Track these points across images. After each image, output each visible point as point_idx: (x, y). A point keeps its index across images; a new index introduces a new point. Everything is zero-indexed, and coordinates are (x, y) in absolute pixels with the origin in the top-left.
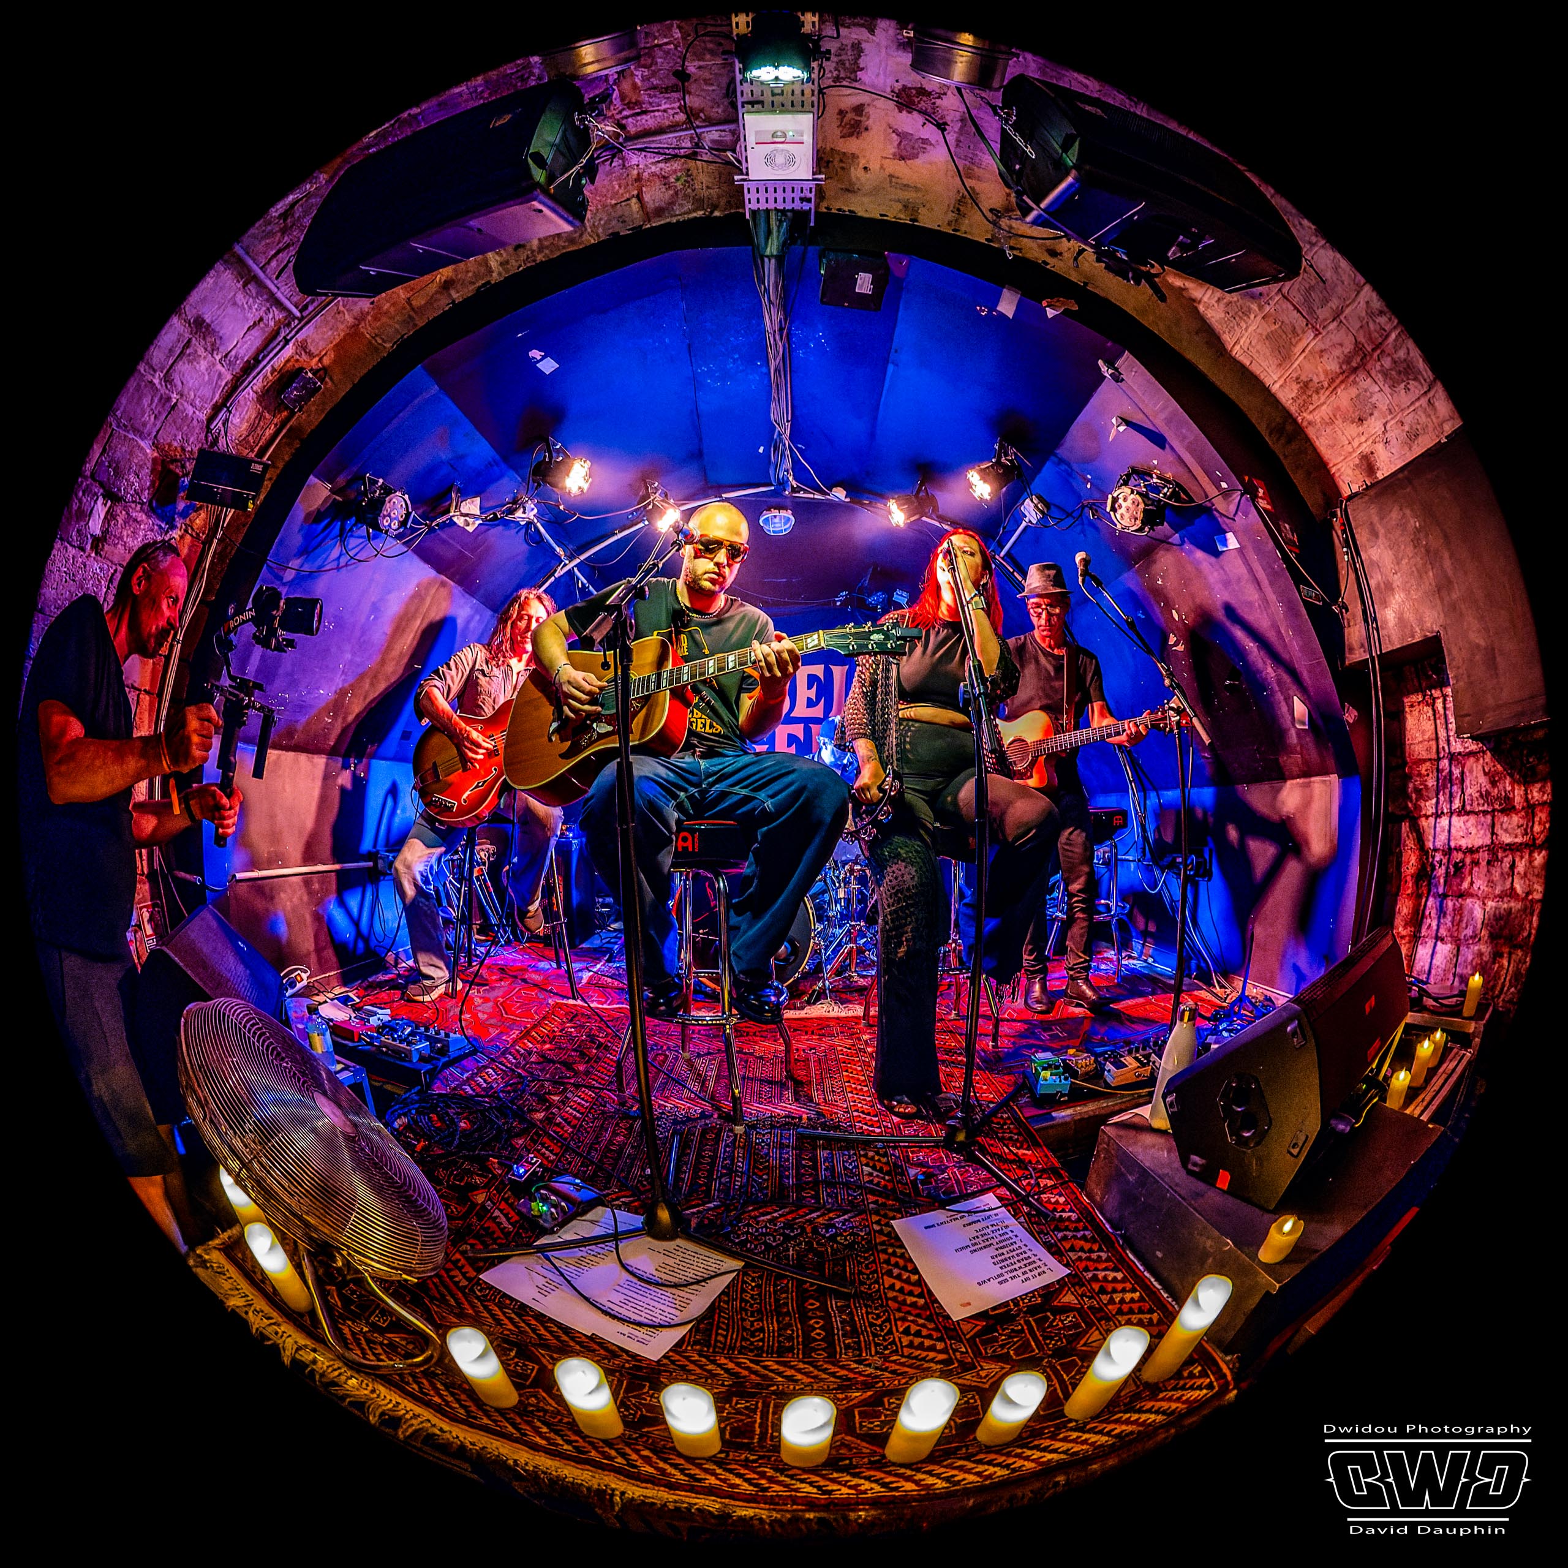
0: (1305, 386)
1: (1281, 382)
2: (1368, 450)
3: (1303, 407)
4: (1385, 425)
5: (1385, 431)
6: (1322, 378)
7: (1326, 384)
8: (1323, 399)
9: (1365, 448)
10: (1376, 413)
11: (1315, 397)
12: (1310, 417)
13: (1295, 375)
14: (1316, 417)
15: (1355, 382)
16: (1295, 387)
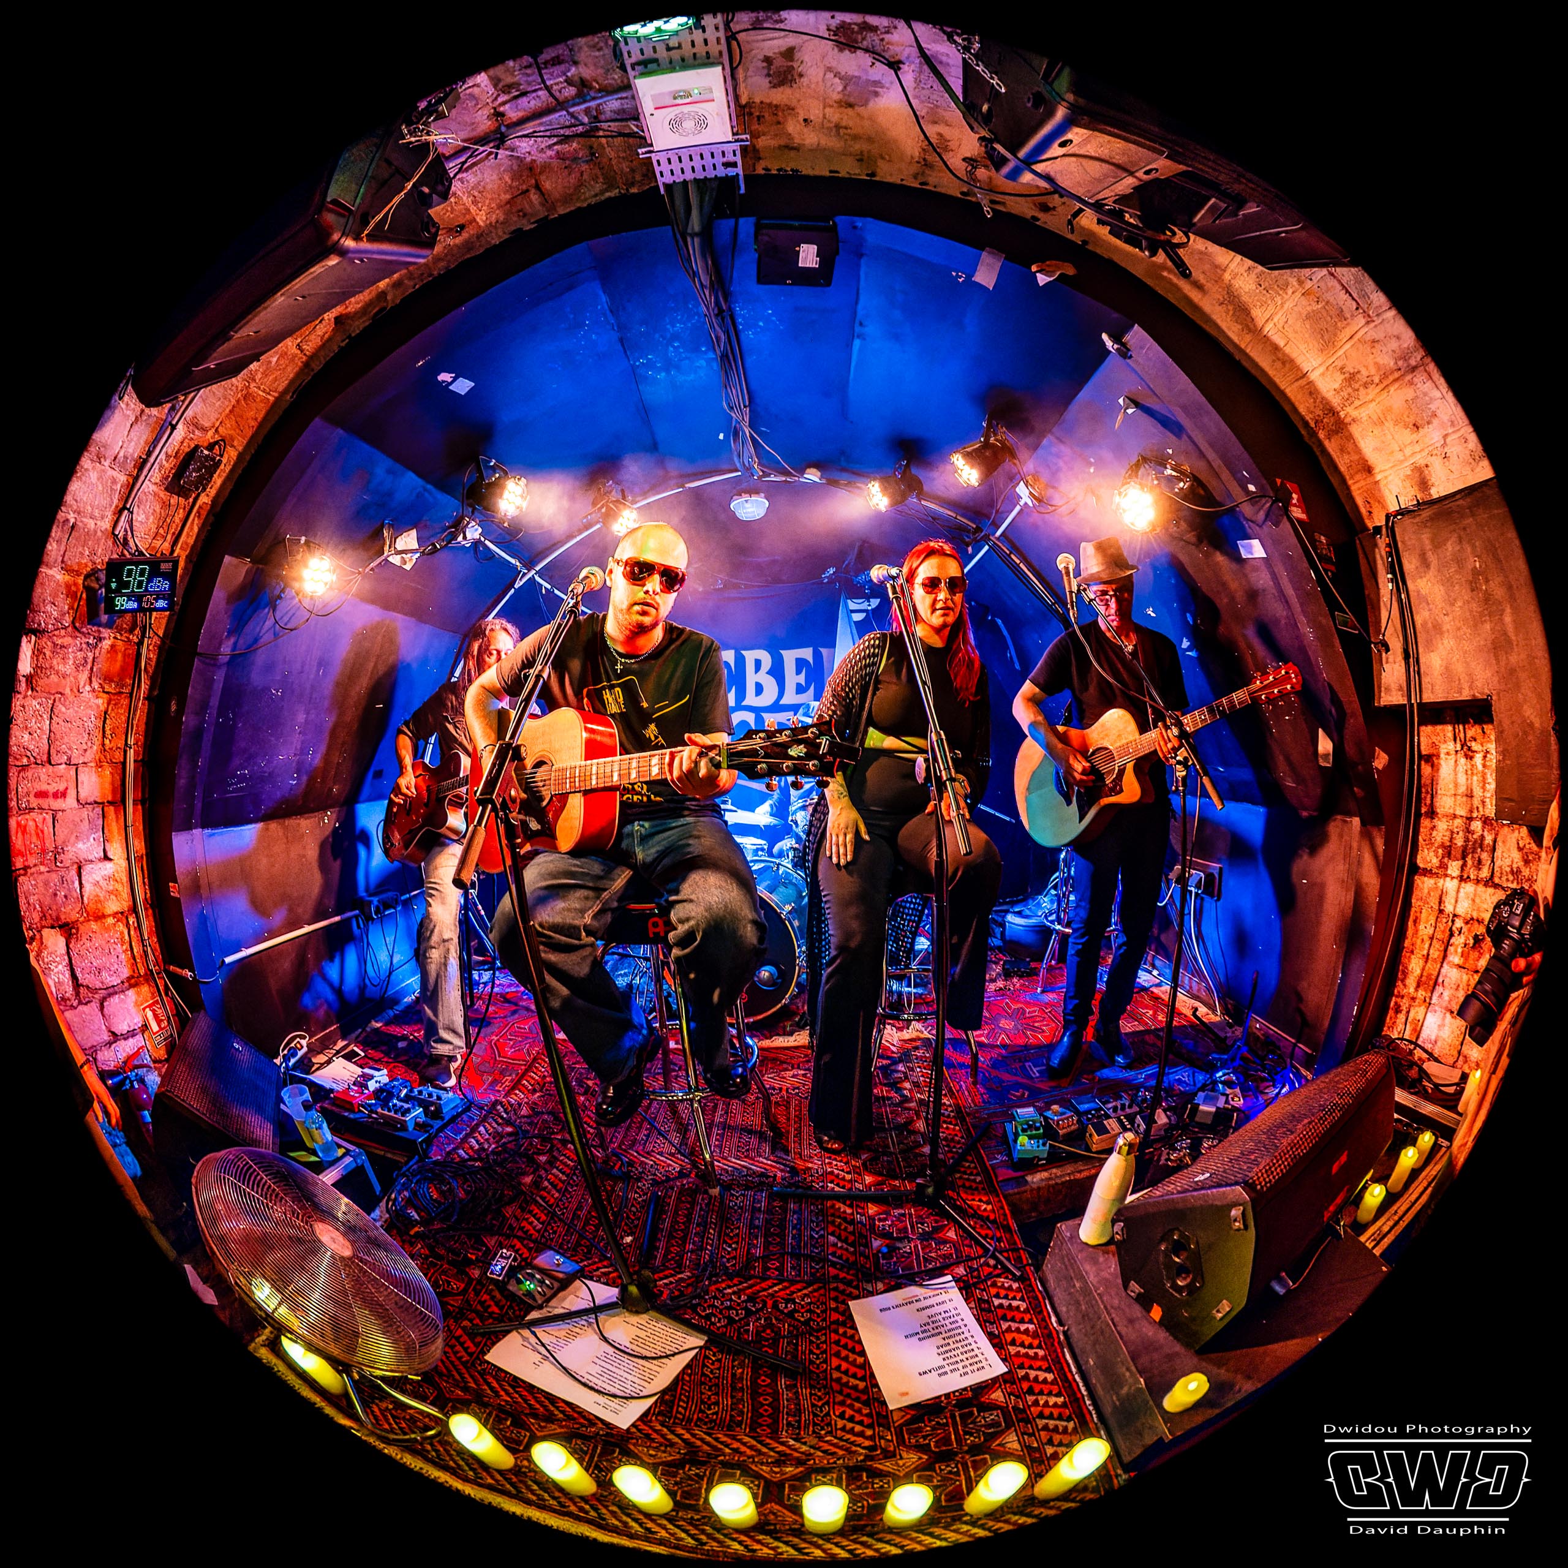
0: (1351, 378)
1: (1321, 370)
2: (1422, 462)
3: (1348, 400)
4: (1445, 436)
5: (1444, 445)
6: (1373, 371)
7: (1376, 380)
8: (1370, 397)
9: (1420, 459)
10: (1435, 422)
11: (1362, 391)
12: (1355, 414)
13: (1339, 364)
14: (1363, 414)
15: (1411, 383)
16: (1339, 378)
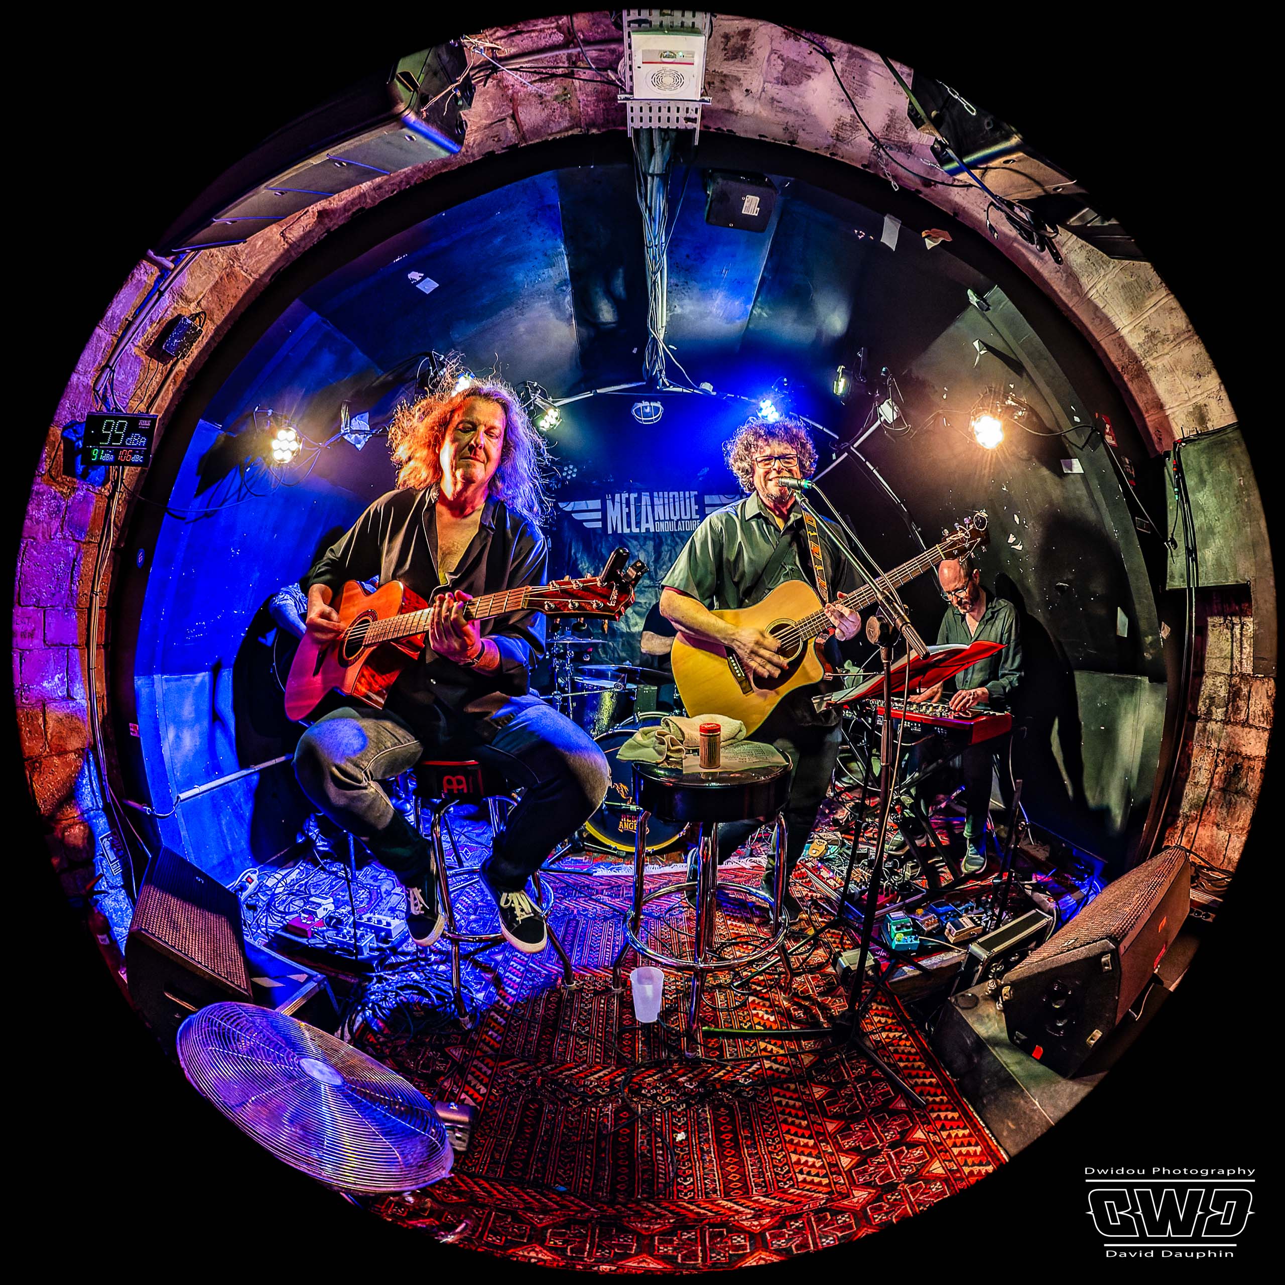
0: (1152, 336)
1: (1131, 327)
2: (1202, 403)
3: (1148, 352)
6: (1169, 331)
7: (1171, 337)
8: (1165, 351)
9: (1200, 400)
11: (1160, 346)
12: (1152, 363)
13: (1144, 324)
14: (1159, 364)
